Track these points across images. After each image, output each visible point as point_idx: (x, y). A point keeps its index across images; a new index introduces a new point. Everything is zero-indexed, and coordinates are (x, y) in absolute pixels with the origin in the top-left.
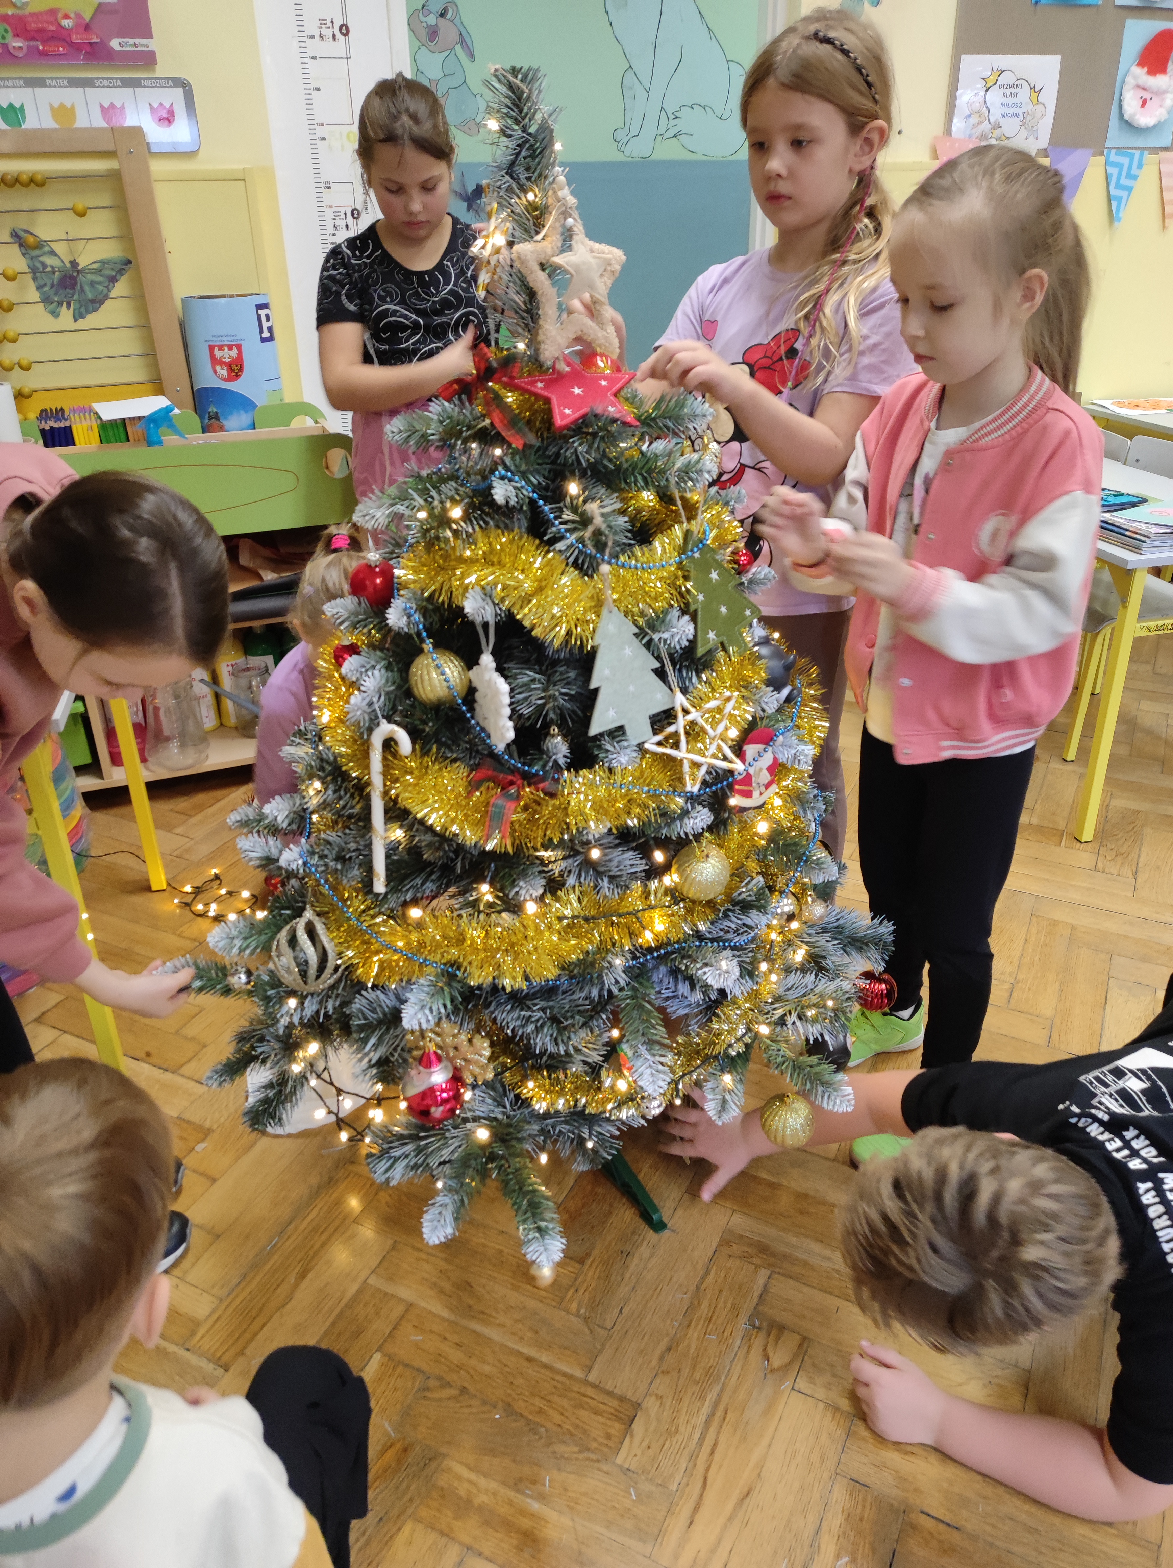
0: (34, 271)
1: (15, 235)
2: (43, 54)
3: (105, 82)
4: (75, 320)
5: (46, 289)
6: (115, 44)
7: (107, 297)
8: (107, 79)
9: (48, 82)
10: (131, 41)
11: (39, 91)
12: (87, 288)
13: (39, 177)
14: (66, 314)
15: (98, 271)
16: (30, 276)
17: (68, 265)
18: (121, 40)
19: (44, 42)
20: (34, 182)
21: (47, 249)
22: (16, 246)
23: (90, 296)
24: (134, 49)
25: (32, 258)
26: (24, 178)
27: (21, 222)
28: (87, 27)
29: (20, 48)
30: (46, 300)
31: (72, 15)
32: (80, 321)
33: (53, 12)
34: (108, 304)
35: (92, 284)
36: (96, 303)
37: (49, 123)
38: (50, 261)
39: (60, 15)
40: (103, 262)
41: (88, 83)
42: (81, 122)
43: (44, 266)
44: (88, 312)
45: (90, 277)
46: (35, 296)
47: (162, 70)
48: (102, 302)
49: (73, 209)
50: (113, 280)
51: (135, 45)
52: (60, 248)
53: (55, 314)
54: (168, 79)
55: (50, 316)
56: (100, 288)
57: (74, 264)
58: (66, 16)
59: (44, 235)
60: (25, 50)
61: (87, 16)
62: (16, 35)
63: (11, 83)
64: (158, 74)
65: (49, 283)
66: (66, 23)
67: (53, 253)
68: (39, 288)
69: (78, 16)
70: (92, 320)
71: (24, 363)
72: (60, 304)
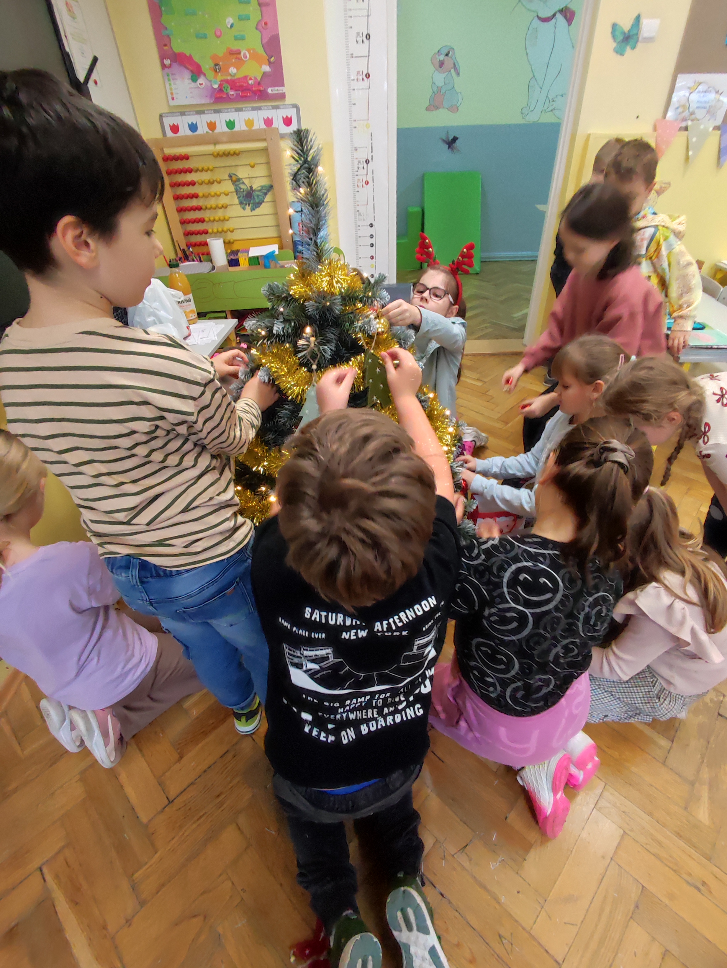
0: (237, 191)
1: (230, 176)
2: (242, 97)
3: (266, 108)
4: (251, 211)
5: (241, 198)
6: (270, 90)
7: (263, 201)
8: (266, 106)
9: (244, 109)
10: (276, 88)
11: (240, 113)
12: (256, 198)
13: (237, 152)
14: (248, 208)
15: (260, 191)
16: (235, 194)
17: (249, 188)
18: (272, 88)
19: (242, 91)
20: (236, 154)
21: (241, 181)
22: (230, 181)
23: (257, 201)
24: (277, 92)
25: (236, 185)
26: (232, 152)
27: (232, 171)
28: (259, 84)
29: (233, 95)
30: (241, 203)
31: (253, 78)
32: (253, 211)
33: (246, 77)
34: (263, 204)
35: (258, 196)
36: (259, 204)
37: (244, 128)
38: (242, 186)
39: (248, 78)
40: (262, 187)
41: (259, 108)
42: (256, 127)
43: (240, 189)
44: (256, 208)
45: (257, 193)
46: (236, 201)
47: (288, 100)
48: (261, 204)
49: (249, 165)
50: (266, 194)
51: (277, 90)
52: (246, 181)
53: (244, 209)
54: (290, 105)
55: (242, 210)
56: (261, 197)
57: (251, 187)
58: (251, 79)
59: (240, 176)
60: (235, 95)
61: (259, 79)
62: (231, 89)
63: (230, 110)
64: (286, 103)
65: (242, 195)
66: (251, 82)
67: (243, 183)
68: (238, 198)
69: (256, 78)
70: (258, 211)
71: (231, 229)
72: (246, 204)
